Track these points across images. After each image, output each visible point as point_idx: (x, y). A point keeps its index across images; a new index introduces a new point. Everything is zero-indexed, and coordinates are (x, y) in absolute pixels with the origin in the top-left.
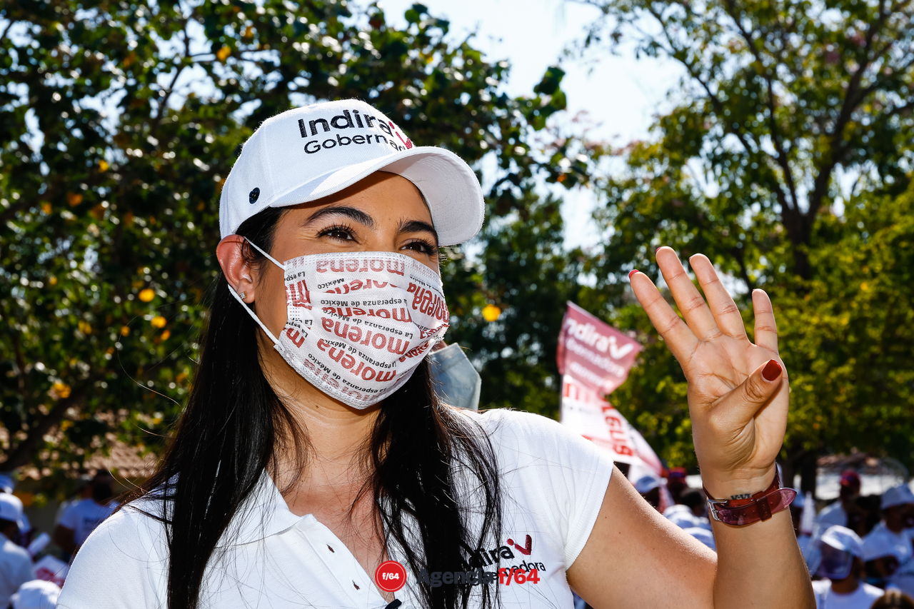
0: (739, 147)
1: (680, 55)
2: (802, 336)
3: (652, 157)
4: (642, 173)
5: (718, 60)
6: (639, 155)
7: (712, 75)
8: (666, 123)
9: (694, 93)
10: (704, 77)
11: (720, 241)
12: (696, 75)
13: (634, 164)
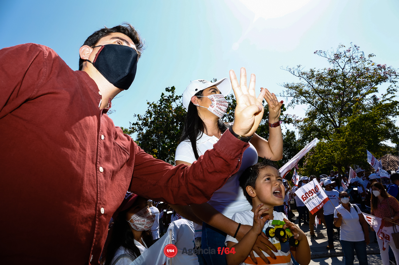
0: (323, 116)
1: (309, 102)
2: (338, 144)
3: (307, 120)
4: (306, 124)
5: (316, 102)
6: (305, 120)
7: (316, 104)
8: (309, 114)
9: (313, 108)
10: (315, 105)
11: (323, 133)
12: (313, 105)
13: (305, 122)
